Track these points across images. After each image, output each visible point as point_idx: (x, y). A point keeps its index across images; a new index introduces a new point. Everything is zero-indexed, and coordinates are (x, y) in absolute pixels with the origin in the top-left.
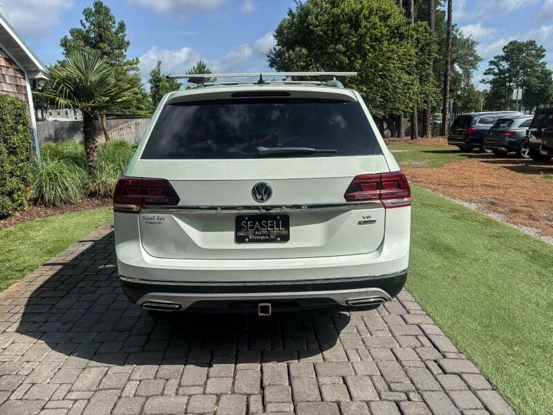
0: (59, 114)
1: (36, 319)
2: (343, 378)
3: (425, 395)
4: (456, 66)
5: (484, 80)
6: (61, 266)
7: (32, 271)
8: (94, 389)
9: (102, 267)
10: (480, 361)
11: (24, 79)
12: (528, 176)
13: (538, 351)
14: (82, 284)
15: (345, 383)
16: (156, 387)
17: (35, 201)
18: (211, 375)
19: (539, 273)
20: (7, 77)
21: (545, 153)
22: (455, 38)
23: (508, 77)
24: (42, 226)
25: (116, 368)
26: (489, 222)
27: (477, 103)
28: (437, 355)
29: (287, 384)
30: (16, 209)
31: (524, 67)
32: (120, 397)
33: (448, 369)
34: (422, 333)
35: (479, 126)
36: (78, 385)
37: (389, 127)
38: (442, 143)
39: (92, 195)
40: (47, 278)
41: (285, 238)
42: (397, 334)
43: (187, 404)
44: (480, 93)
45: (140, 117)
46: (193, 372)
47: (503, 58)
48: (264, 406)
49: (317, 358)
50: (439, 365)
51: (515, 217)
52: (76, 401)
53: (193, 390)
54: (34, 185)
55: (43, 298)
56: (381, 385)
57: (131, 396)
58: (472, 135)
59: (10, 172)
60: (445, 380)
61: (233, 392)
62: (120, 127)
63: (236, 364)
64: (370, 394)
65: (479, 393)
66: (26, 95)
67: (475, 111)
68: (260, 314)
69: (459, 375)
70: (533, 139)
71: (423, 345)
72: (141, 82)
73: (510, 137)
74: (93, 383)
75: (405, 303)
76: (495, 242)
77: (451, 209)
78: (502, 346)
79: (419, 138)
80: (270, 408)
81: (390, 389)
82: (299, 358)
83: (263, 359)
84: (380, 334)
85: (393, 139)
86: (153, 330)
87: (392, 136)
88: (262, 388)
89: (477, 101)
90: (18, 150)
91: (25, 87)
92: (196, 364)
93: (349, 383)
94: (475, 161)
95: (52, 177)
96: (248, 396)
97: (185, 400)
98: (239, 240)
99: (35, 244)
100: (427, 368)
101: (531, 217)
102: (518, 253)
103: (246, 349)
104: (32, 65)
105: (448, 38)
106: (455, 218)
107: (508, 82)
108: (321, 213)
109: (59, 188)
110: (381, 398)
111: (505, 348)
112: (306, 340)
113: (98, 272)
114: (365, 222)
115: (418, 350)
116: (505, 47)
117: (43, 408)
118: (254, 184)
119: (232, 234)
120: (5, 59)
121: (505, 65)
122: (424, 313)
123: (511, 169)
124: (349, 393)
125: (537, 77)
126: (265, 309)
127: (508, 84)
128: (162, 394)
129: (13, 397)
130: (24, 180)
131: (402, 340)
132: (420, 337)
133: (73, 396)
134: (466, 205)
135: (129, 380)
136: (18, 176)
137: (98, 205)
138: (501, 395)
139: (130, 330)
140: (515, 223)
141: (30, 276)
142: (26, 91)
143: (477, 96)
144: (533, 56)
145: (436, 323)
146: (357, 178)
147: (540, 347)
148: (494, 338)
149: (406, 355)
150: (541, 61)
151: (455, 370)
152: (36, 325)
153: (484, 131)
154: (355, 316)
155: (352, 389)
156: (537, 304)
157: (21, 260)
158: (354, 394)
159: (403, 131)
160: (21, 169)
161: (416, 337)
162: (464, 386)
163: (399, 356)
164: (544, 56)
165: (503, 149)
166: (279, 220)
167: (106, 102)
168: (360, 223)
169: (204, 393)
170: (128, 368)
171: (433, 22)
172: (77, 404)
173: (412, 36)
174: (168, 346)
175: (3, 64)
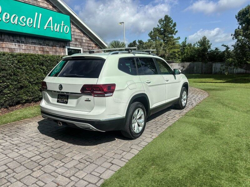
41: (67, 103)
98: (58, 101)
104: (104, 46)
108: (75, 96)
114: (87, 101)
118: (60, 84)
119: (56, 99)
146: (84, 85)
166: (66, 97)
168: (85, 101)
175: (94, 45)
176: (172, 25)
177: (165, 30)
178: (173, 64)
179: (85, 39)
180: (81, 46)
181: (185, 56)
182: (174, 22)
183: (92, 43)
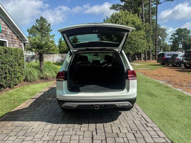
0: (27, 53)
1: (31, 112)
2: (119, 128)
3: (141, 132)
4: (159, 37)
5: (170, 41)
6: (36, 99)
7: (27, 100)
8: (50, 129)
9: (47, 99)
10: (158, 124)
11: (22, 43)
12: (183, 73)
13: (175, 122)
14: (42, 104)
15: (119, 129)
16: (67, 129)
17: (24, 80)
18: (82, 126)
19: (180, 102)
20: (17, 42)
21: (188, 65)
22: (158, 28)
23: (178, 40)
24: (28, 88)
25: (55, 125)
26: (167, 87)
27: (168, 49)
28: (146, 122)
29: (103, 129)
30: (19, 83)
31: (183, 37)
32: (57, 131)
33: (149, 126)
34: (142, 117)
35: (167, 57)
36: (45, 129)
37: (137, 57)
38: (155, 62)
39: (42, 78)
40: (32, 102)
42: (135, 117)
43: (76, 133)
44: (169, 45)
45: (54, 54)
46: (77, 126)
47: (176, 34)
48: (97, 134)
49: (112, 123)
50: (146, 125)
51: (176, 86)
52: (45, 132)
53: (77, 130)
54: (25, 75)
55: (32, 107)
56: (129, 129)
57: (60, 131)
58: (165, 60)
59: (18, 71)
60: (147, 128)
61: (88, 131)
62: (48, 57)
63: (89, 124)
64: (126, 131)
65: (157, 132)
66: (22, 48)
67: (168, 52)
68: (96, 109)
69: (152, 127)
70: (185, 61)
71: (142, 120)
72: (54, 42)
73: (177, 60)
74: (49, 128)
75: (138, 109)
76: (168, 93)
77: (155, 83)
78: (165, 121)
79: (147, 61)
80: (98, 134)
81: (132, 130)
82: (106, 123)
83: (96, 123)
84: (130, 117)
85: (139, 61)
86: (64, 116)
87: (139, 60)
88: (96, 130)
89: (168, 48)
90: (21, 64)
91: (22, 45)
92: (78, 124)
93: (120, 129)
94: (166, 68)
95: (30, 73)
96: (92, 131)
97: (75, 132)
99: (26, 93)
100: (143, 125)
101: (181, 86)
102: (174, 96)
103: (91, 120)
104: (24, 39)
105: (156, 28)
106: (156, 86)
107: (178, 42)
109: (32, 76)
110: (129, 132)
111: (166, 121)
112: (109, 118)
113: (46, 101)
115: (141, 121)
116: (176, 30)
117: (37, 134)
120: (17, 37)
121: (177, 36)
122: (143, 112)
123: (177, 71)
124: (120, 131)
125: (188, 40)
126: (97, 107)
127: (178, 43)
128: (69, 131)
129: (28, 131)
130: (22, 74)
131: (137, 119)
132: (142, 118)
133: (45, 131)
134: (161, 82)
135: (59, 127)
136: (20, 72)
137: (44, 81)
138: (163, 132)
139: (58, 116)
140: (175, 87)
141: (26, 102)
142: (22, 46)
143: (168, 46)
144: (186, 33)
145: (147, 114)
147: (176, 121)
148: (163, 118)
149: (137, 122)
150: (189, 35)
151: (150, 126)
152: (31, 114)
153: (169, 58)
154: (123, 113)
155: (121, 130)
156: (178, 110)
157: (23, 97)
158: (122, 131)
159: (142, 58)
160: (21, 70)
161: (140, 118)
162: (153, 130)
163: (135, 123)
164: (190, 33)
165: (175, 64)
167: (47, 50)
169: (80, 131)
170: (59, 125)
171: (151, 23)
172: (46, 133)
173: (144, 28)
174: (69, 120)
175: (16, 38)
176: (47, 25)
177: (41, 28)
178: (54, 55)
179: (9, 31)
180: (6, 38)
181: (63, 49)
182: (48, 23)
183: (15, 35)
